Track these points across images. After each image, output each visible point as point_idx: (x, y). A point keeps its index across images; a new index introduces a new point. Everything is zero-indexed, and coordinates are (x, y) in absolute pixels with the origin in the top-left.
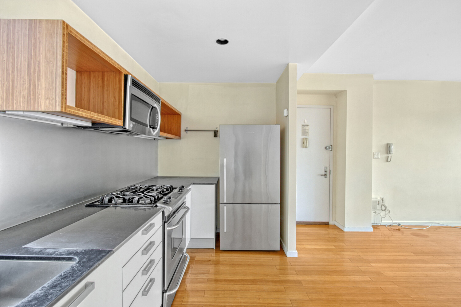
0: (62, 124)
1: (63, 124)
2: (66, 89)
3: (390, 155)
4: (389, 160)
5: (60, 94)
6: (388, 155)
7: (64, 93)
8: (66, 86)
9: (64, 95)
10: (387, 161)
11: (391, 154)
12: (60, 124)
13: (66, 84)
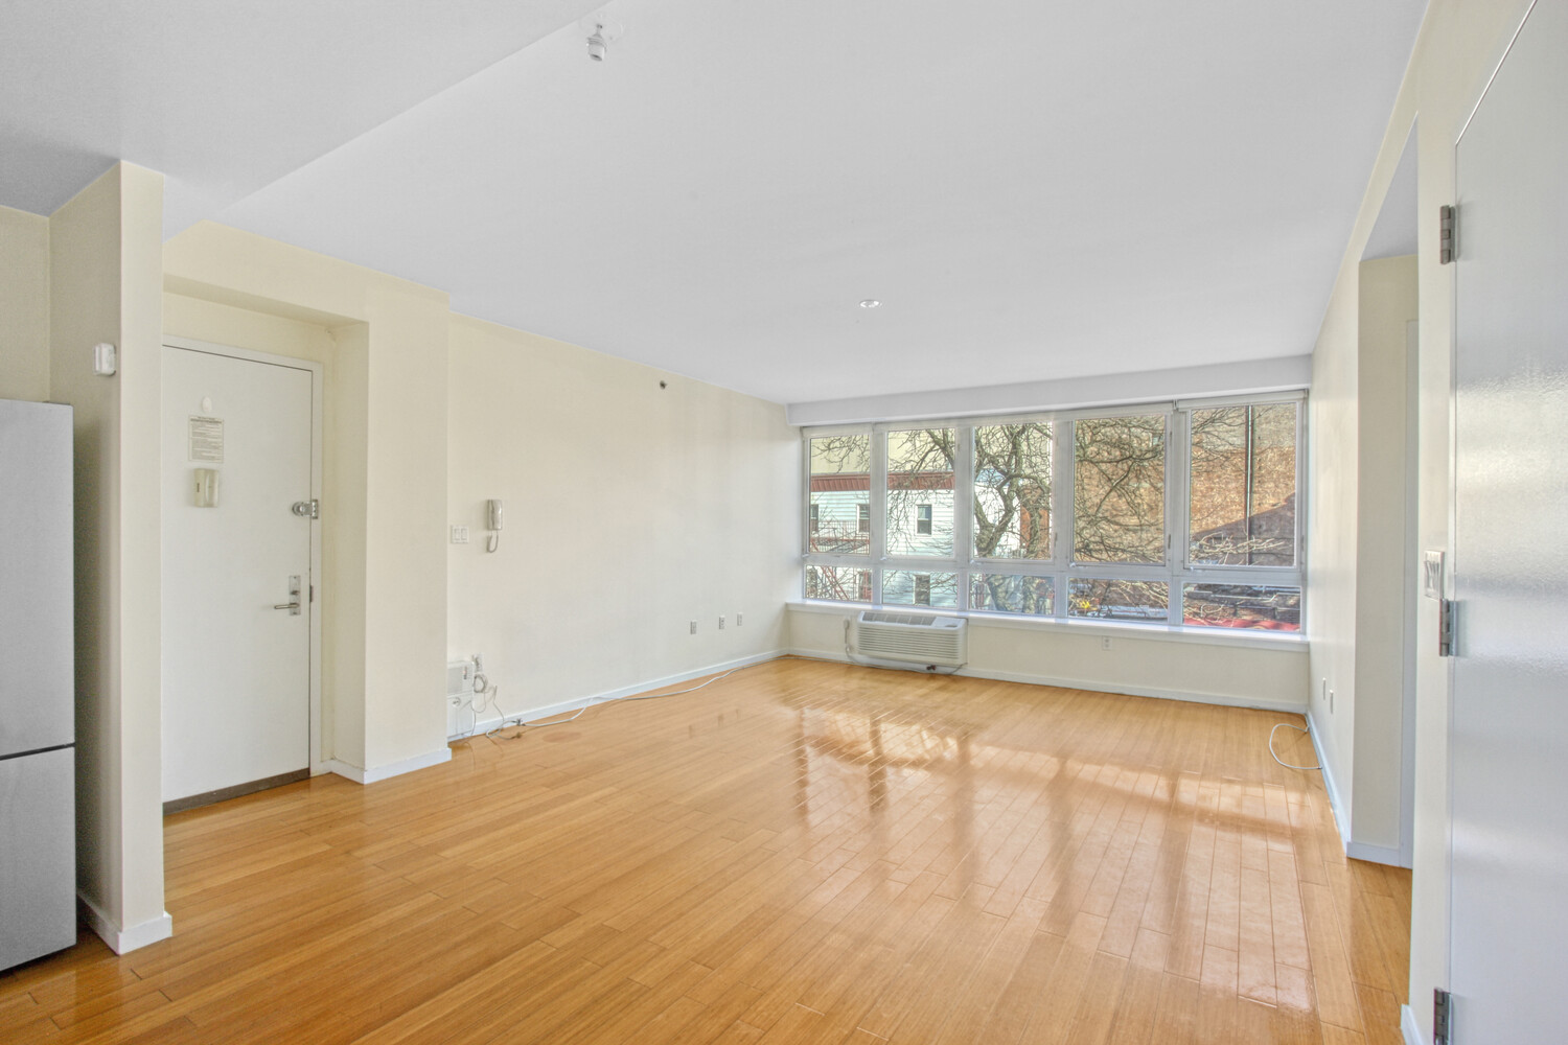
3: (494, 533)
4: (492, 548)
6: (490, 533)
10: (488, 550)
11: (497, 529)
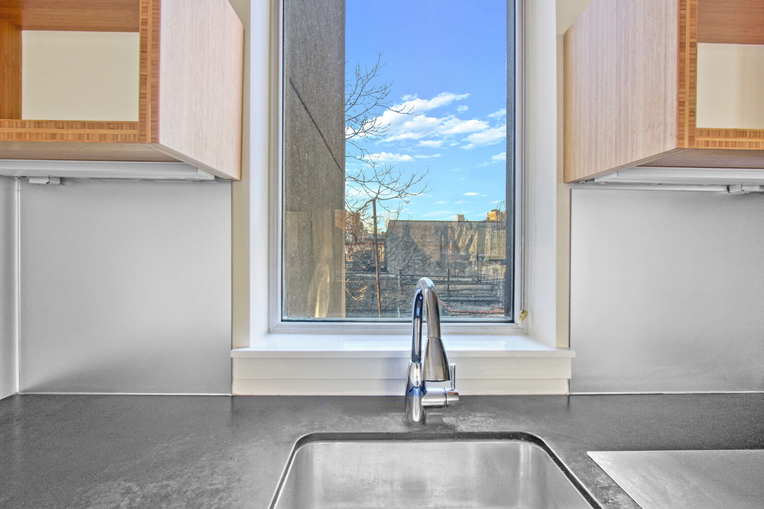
0: (728, 189)
1: (730, 187)
2: (693, 87)
5: (675, 103)
7: (687, 99)
8: (694, 78)
9: (687, 103)
12: (723, 190)
13: (694, 71)
